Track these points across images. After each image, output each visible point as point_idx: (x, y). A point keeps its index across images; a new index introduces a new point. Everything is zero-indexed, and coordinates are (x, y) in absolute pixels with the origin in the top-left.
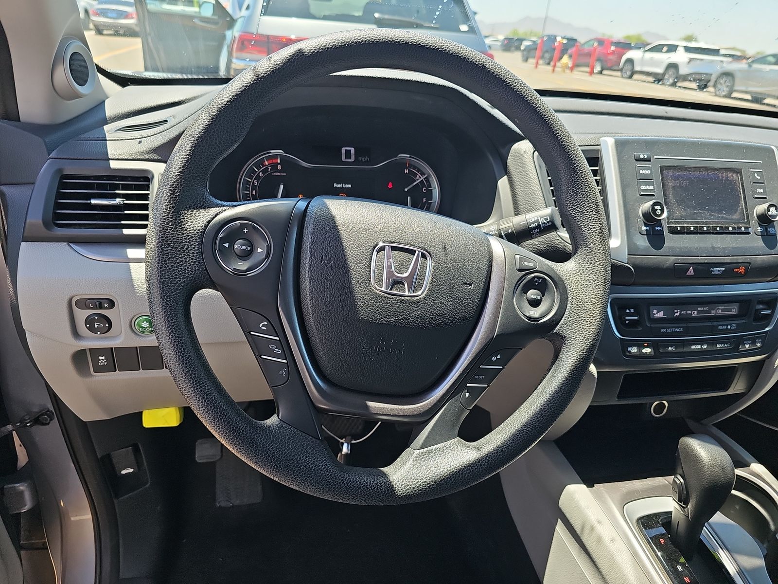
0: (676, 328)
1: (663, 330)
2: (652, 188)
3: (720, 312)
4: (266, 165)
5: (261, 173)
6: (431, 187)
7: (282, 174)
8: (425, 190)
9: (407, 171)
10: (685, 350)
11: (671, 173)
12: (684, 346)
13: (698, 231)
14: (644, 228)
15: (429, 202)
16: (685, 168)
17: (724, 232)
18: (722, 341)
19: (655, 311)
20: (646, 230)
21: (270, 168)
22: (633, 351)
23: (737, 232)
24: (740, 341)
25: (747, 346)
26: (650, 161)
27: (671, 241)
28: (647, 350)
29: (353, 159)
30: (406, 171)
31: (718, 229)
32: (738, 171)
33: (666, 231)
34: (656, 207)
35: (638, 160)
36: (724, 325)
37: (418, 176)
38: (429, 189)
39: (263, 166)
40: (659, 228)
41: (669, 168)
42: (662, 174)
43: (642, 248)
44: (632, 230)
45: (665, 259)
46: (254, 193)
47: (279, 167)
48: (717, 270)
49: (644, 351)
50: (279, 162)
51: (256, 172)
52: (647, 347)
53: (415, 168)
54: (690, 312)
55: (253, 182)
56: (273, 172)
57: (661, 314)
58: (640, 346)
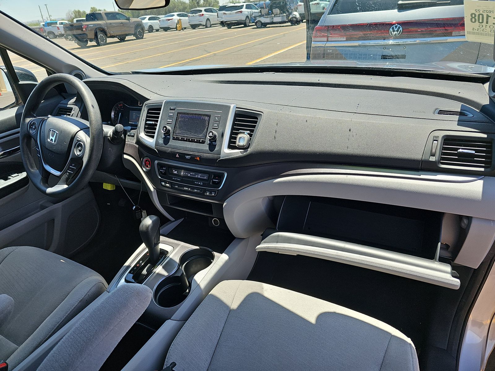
0: (178, 178)
1: (173, 178)
2: (171, 121)
3: (199, 177)
10: (182, 189)
11: (181, 115)
12: (181, 187)
13: (183, 140)
14: (163, 136)
16: (188, 114)
17: (193, 141)
18: (197, 189)
19: (174, 171)
20: (164, 137)
22: (163, 184)
23: (198, 142)
24: (205, 191)
25: (208, 194)
26: (175, 110)
27: (172, 143)
28: (168, 185)
31: (190, 140)
32: (209, 116)
33: (171, 138)
34: (164, 128)
35: (171, 109)
36: (197, 182)
40: (169, 137)
41: (180, 113)
42: (177, 116)
43: (160, 144)
44: (159, 136)
45: (168, 149)
48: (188, 157)
49: (167, 185)
52: (168, 184)
54: (187, 174)
57: (176, 172)
58: (166, 183)
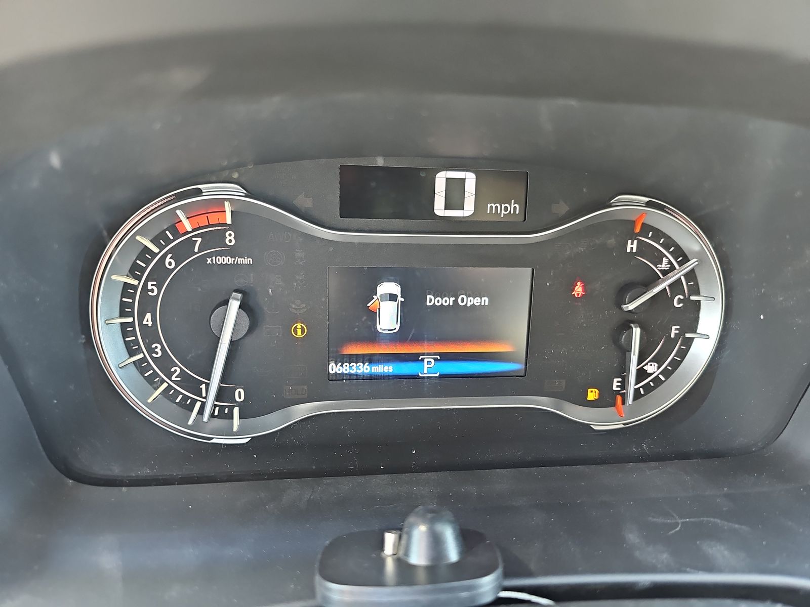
4: (187, 233)
5: (168, 260)
6: (698, 294)
7: (240, 261)
8: (680, 301)
9: (635, 246)
15: (688, 335)
21: (199, 240)
29: (469, 209)
30: (632, 246)
37: (665, 260)
38: (693, 298)
39: (177, 235)
46: (148, 320)
47: (230, 238)
50: (229, 221)
51: (154, 255)
53: (658, 234)
55: (145, 284)
56: (210, 255)
